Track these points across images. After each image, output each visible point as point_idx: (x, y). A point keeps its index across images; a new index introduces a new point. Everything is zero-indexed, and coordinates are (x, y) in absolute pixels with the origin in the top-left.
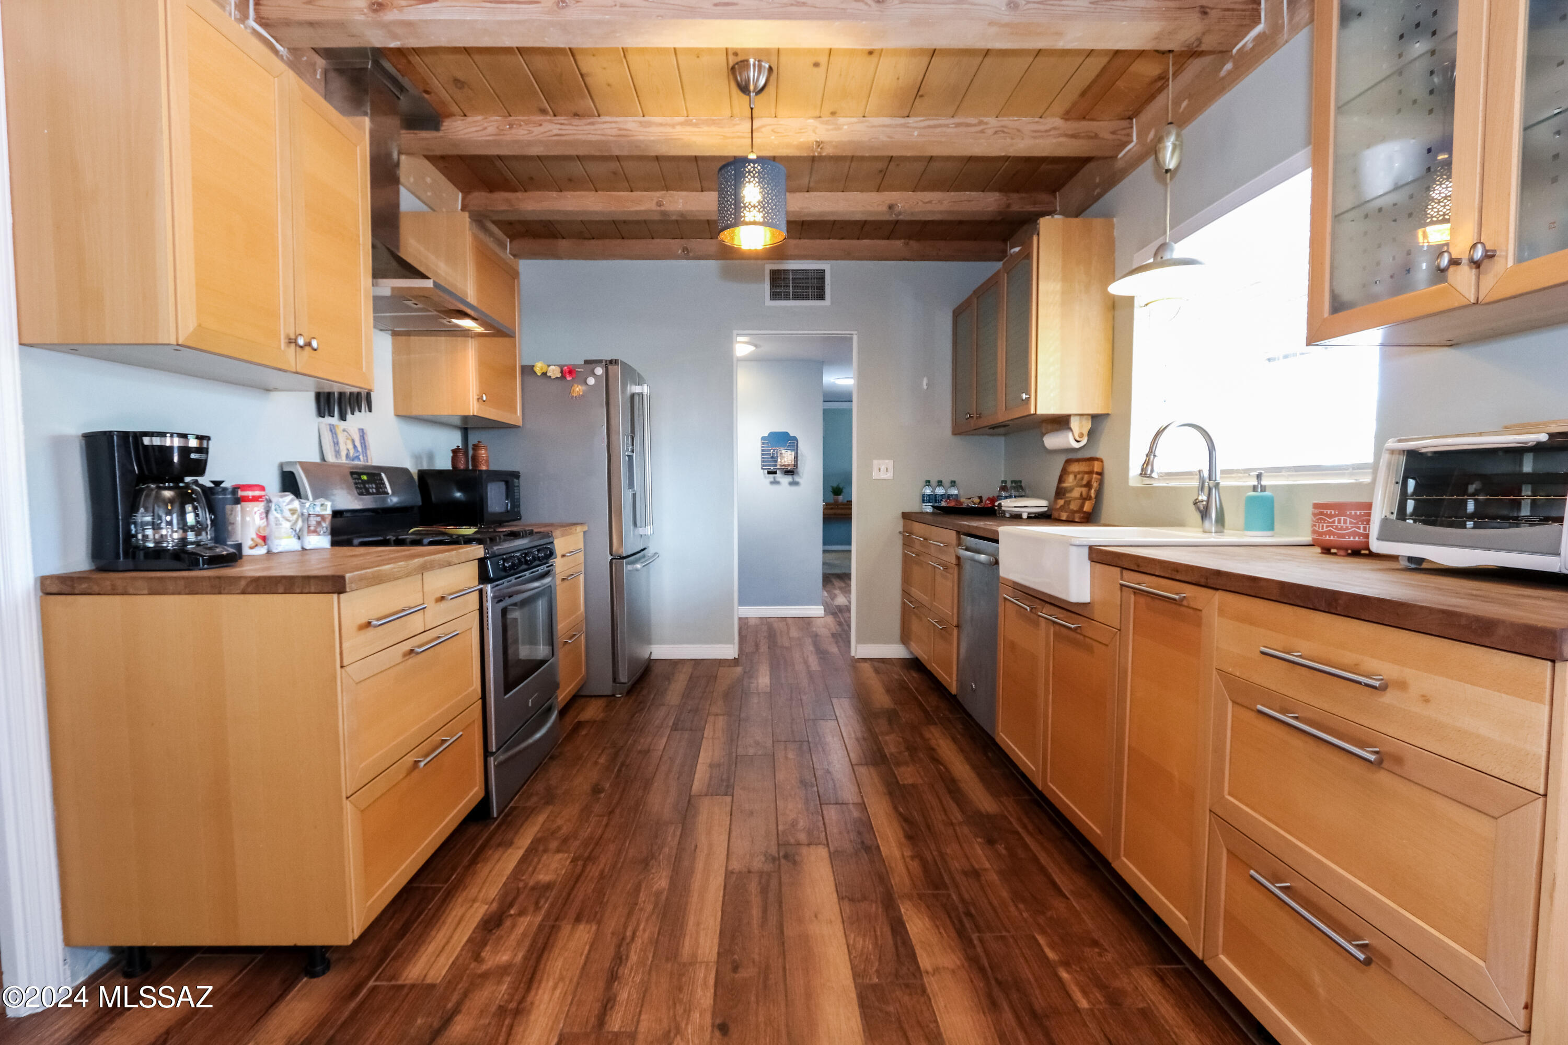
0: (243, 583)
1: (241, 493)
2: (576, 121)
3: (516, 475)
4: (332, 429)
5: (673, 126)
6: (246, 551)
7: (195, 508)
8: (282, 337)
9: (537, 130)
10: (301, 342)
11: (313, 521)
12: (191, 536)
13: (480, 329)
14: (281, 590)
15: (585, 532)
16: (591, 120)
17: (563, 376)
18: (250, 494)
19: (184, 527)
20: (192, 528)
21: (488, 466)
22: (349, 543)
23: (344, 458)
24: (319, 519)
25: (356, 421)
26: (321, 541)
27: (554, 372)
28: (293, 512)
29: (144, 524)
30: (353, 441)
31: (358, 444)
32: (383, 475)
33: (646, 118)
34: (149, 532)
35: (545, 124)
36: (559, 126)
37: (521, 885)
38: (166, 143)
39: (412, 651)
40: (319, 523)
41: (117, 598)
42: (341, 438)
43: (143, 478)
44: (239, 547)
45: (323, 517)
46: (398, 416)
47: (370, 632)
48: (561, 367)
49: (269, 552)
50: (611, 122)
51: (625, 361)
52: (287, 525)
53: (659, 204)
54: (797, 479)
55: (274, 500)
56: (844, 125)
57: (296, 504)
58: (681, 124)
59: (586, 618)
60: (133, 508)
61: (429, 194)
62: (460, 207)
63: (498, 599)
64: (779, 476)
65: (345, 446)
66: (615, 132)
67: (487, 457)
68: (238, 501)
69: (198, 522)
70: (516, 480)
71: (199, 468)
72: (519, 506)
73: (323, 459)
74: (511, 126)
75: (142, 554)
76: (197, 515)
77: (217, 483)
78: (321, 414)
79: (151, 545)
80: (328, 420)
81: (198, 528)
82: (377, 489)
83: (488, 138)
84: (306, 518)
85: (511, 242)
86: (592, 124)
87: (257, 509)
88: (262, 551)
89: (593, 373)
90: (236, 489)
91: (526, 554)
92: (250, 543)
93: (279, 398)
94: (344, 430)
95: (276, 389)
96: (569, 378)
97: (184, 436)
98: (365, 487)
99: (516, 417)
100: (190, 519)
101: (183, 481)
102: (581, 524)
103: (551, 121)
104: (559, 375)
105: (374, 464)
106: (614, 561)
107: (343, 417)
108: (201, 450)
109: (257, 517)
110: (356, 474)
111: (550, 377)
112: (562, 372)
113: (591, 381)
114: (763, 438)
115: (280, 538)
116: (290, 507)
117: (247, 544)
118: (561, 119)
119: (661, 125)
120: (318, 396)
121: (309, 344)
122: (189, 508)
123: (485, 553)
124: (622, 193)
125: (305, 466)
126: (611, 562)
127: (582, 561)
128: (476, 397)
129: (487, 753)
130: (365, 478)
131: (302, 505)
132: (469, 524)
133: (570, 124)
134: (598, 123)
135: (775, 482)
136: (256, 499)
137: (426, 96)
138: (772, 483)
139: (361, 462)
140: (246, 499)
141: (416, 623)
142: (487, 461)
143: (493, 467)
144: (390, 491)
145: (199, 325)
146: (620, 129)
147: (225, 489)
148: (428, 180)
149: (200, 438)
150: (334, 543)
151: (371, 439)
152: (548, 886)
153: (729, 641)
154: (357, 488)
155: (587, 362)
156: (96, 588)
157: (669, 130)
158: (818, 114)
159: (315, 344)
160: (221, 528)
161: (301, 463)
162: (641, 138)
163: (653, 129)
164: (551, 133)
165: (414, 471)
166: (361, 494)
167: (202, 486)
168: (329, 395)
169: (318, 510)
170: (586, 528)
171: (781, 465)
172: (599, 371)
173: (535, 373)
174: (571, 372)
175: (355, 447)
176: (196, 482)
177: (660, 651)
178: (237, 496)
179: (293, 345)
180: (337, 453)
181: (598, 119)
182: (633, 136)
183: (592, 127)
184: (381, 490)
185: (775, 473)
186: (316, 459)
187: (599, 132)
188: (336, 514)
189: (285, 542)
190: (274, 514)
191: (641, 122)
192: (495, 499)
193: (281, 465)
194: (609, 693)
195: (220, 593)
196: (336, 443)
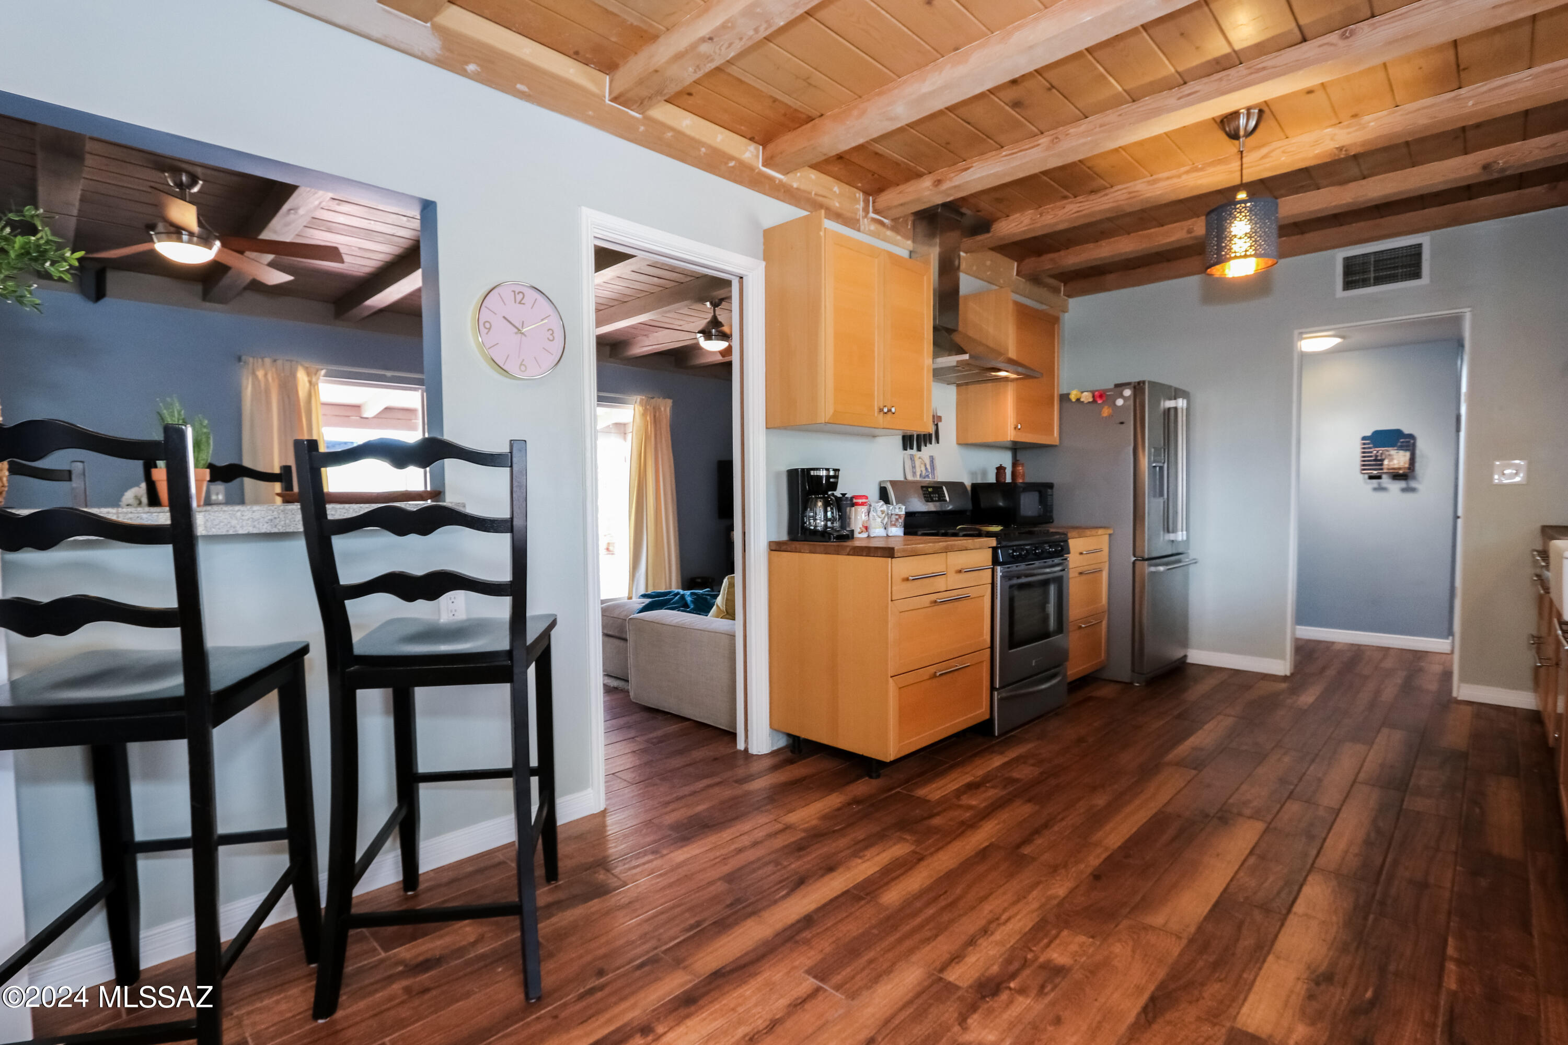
0: (848, 549)
1: (855, 501)
2: (1093, 197)
3: (1050, 486)
4: (912, 458)
5: (1179, 176)
6: (857, 535)
7: (832, 509)
8: (876, 408)
9: (1061, 213)
10: (885, 410)
11: (894, 518)
12: (829, 524)
13: (1014, 376)
14: (864, 554)
15: (1110, 535)
16: (1107, 191)
17: (1094, 401)
18: (860, 501)
19: (826, 519)
20: (830, 520)
21: (1023, 479)
22: (915, 534)
23: (918, 476)
24: (897, 517)
25: (928, 450)
26: (897, 531)
27: (1086, 397)
28: (883, 512)
29: (810, 517)
30: (925, 465)
31: (928, 467)
32: (944, 488)
33: (1154, 177)
34: (812, 521)
35: (1067, 206)
36: (1078, 205)
37: (999, 774)
38: (823, 320)
39: (935, 602)
40: (897, 520)
41: (797, 554)
42: (918, 463)
43: (811, 492)
44: (852, 531)
45: (899, 516)
46: (959, 444)
47: (909, 584)
48: (1093, 392)
49: (869, 536)
50: (1121, 190)
51: (1153, 380)
52: (879, 520)
53: (1190, 231)
54: (1413, 484)
55: (873, 505)
56: (1369, 122)
57: (885, 507)
58: (1187, 172)
59: (1109, 610)
60: (805, 509)
61: (988, 273)
62: (1015, 274)
63: (1006, 577)
64: (1386, 480)
65: (920, 469)
66: (1126, 196)
67: (1024, 472)
68: (853, 505)
69: (833, 517)
70: (1049, 490)
71: (834, 486)
72: (1051, 511)
73: (905, 478)
74: (1041, 215)
75: (808, 532)
76: (832, 513)
77: (844, 495)
78: (905, 448)
79: (812, 528)
80: (909, 452)
81: (833, 520)
82: (939, 497)
83: (1024, 229)
84: (890, 516)
85: (1064, 285)
86: (1106, 195)
87: (863, 509)
88: (865, 535)
89: (1121, 396)
90: (852, 498)
91: (1036, 548)
92: (859, 530)
93: (880, 440)
94: (920, 458)
95: (878, 436)
96: (1100, 402)
97: (827, 470)
98: (930, 497)
99: (1054, 438)
100: (829, 514)
101: (827, 494)
102: (1104, 528)
103: (1071, 203)
104: (1091, 400)
105: (939, 480)
106: (1138, 562)
107: (919, 449)
108: (836, 477)
109: (863, 515)
110: (924, 488)
111: (1083, 402)
112: (1094, 397)
113: (1120, 402)
114: (1364, 438)
115: (875, 528)
116: (882, 509)
117: (857, 530)
118: (1080, 199)
119: (1168, 178)
120: (904, 438)
121: (889, 410)
122: (829, 509)
123: (997, 544)
124: (1152, 230)
125: (893, 483)
126: (1134, 563)
127: (1106, 559)
128: (1013, 427)
129: (993, 688)
130: (930, 490)
131: (888, 508)
132: (998, 524)
133: (1087, 201)
134: (1112, 193)
135: (1380, 489)
136: (863, 504)
137: (979, 213)
138: (1375, 489)
139: (930, 479)
140: (857, 504)
141: (940, 583)
142: (1023, 475)
143: (1028, 480)
144: (947, 499)
145: (835, 411)
146: (1130, 193)
147: (847, 498)
148: (988, 263)
149: (835, 470)
150: (905, 534)
151: (937, 463)
152: (1017, 780)
153: (1281, 656)
154: (925, 497)
155: (1117, 386)
156: (789, 549)
157: (1175, 181)
158: (1335, 121)
159: (893, 410)
160: (844, 519)
161: (891, 482)
162: (1148, 195)
163: (1162, 184)
164: (1073, 212)
165: (968, 483)
166: (927, 501)
167: (836, 497)
168: (911, 437)
169: (897, 511)
170: (1111, 531)
171: (1388, 469)
172: (1128, 392)
173: (1070, 400)
174: (1101, 396)
175: (926, 469)
176: (833, 495)
177: (1197, 656)
178: (852, 502)
179: (882, 413)
180: (914, 473)
181: (1112, 190)
182: (1139, 196)
183: (1106, 198)
184: (941, 499)
185: (1378, 477)
186: (902, 479)
187: (1111, 200)
188: (909, 515)
189: (878, 531)
190: (872, 513)
191: (1148, 182)
192: (1029, 505)
193: (880, 483)
194: (1127, 681)
195: (838, 554)
196: (914, 467)
